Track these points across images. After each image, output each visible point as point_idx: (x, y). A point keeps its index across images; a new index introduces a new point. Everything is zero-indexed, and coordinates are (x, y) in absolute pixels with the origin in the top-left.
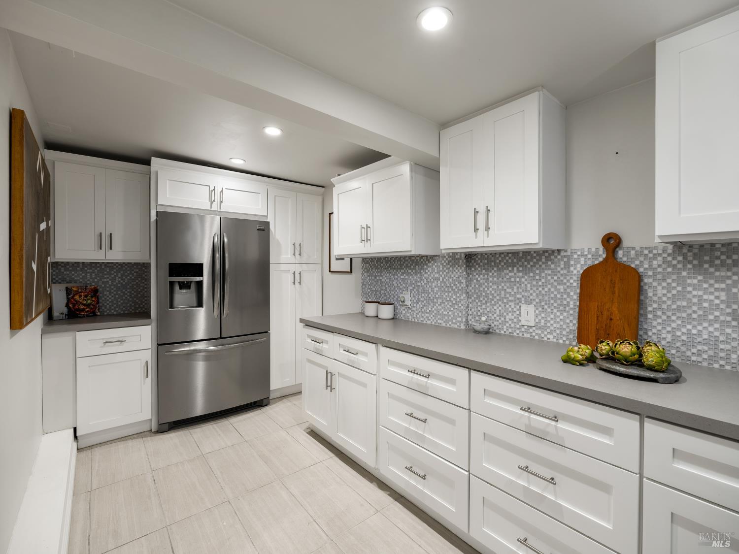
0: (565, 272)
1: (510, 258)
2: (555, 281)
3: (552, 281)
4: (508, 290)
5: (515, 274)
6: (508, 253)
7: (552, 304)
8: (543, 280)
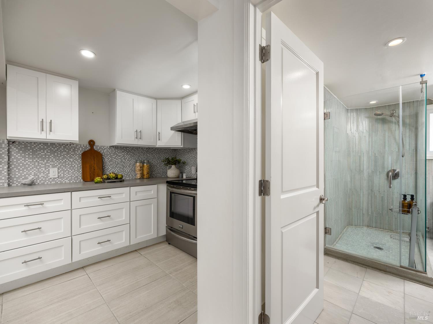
0: (73, 153)
1: (42, 146)
2: (68, 157)
3: (67, 157)
4: (40, 162)
5: (45, 154)
6: (40, 143)
7: (67, 167)
8: (62, 157)
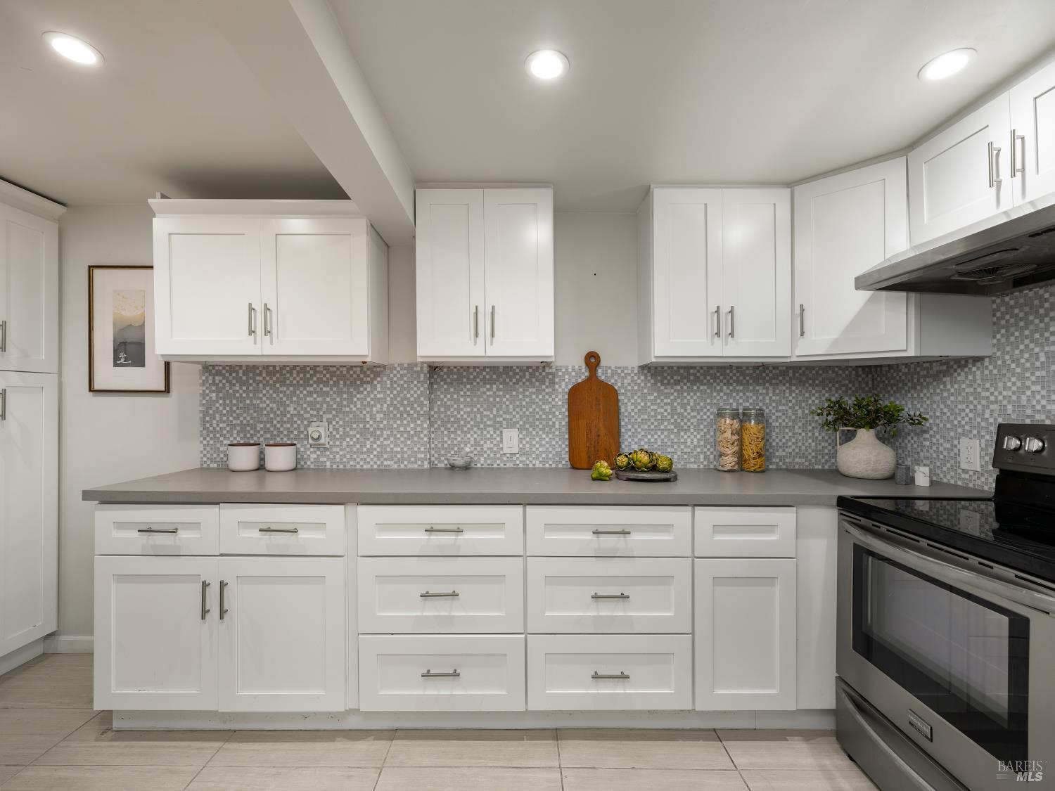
0: (551, 390)
1: (488, 373)
2: (540, 400)
3: (537, 400)
4: (485, 413)
5: (495, 393)
6: (485, 367)
7: (538, 426)
8: (527, 400)
